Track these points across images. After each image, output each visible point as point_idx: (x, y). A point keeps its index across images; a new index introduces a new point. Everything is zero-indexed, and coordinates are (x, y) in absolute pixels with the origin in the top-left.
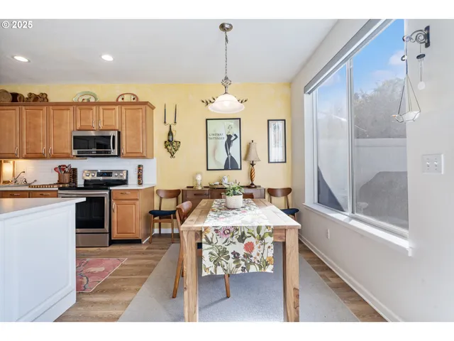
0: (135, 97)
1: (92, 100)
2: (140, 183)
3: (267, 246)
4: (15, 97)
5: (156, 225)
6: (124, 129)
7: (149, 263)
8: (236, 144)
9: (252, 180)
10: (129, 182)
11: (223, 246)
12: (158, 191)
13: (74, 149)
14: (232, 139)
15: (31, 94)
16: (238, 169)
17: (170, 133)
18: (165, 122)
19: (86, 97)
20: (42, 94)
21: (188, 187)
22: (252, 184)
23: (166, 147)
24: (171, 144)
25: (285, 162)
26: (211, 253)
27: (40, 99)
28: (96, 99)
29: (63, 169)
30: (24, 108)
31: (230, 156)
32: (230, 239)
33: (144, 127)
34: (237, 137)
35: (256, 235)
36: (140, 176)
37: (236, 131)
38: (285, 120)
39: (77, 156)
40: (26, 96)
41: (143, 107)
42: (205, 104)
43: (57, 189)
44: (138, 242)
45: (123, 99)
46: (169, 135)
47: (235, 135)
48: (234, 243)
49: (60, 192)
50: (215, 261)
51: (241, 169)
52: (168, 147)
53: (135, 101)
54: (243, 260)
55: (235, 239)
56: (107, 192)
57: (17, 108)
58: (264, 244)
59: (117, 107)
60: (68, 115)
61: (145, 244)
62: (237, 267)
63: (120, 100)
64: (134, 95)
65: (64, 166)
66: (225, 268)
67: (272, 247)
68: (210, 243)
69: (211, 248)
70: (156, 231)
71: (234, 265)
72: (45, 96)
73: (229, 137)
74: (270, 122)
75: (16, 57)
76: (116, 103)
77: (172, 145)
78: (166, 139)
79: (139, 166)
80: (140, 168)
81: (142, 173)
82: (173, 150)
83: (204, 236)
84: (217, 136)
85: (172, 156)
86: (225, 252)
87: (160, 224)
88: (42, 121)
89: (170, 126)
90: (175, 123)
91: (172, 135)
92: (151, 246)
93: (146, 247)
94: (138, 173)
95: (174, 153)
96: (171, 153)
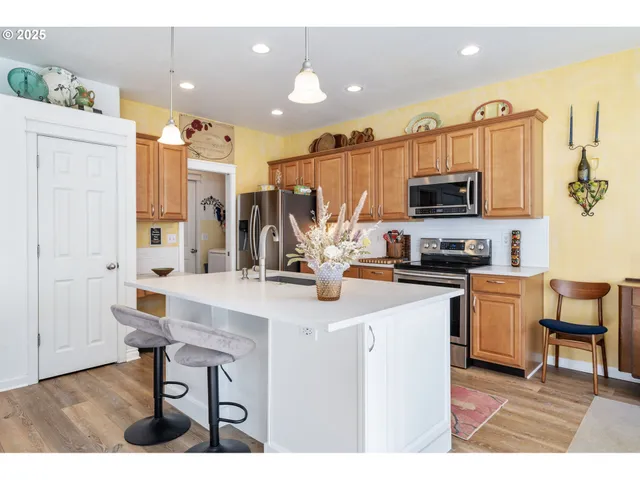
0: (506, 105)
1: (433, 126)
2: (515, 264)
4: (339, 140)
5: (551, 348)
6: (488, 166)
10: (494, 261)
12: (553, 284)
13: (411, 206)
15: (354, 132)
17: (583, 164)
18: (571, 144)
19: (423, 123)
20: (367, 130)
21: (627, 280)
23: (573, 194)
24: (585, 187)
27: (365, 138)
28: (438, 122)
29: (395, 237)
30: (349, 153)
33: (528, 160)
36: (515, 252)
39: (414, 217)
40: (349, 136)
41: (527, 121)
43: (392, 266)
44: (518, 373)
45: (482, 113)
46: (580, 168)
49: (396, 271)
52: (579, 194)
53: (505, 113)
56: (464, 278)
57: (343, 155)
59: (476, 132)
60: (402, 154)
61: (530, 380)
63: (478, 117)
64: (503, 102)
65: (396, 231)
70: (551, 361)
72: (369, 132)
75: (350, 89)
76: (473, 124)
77: (589, 188)
78: (571, 176)
79: (515, 233)
80: (515, 237)
81: (519, 245)
82: (590, 200)
85: (587, 211)
87: (557, 347)
88: (369, 169)
89: (584, 151)
90: (596, 141)
91: (588, 168)
92: (547, 389)
93: (536, 388)
94: (512, 245)
95: (591, 206)
96: (584, 206)
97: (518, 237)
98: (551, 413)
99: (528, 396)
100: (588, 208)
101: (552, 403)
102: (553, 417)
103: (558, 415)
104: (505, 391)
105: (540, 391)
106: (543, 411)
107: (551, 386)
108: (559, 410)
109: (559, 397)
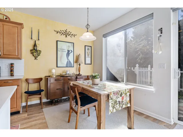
2: (12, 75)
3: (127, 97)
7: (39, 122)
8: (71, 55)
9: (79, 72)
11: (116, 99)
14: (70, 52)
16: (72, 67)
17: (35, 45)
18: (32, 38)
22: (79, 74)
23: (32, 53)
24: (35, 51)
25: (91, 64)
26: (112, 104)
31: (69, 60)
32: (118, 96)
34: (72, 52)
35: (125, 93)
36: (12, 71)
37: (71, 49)
38: (91, 47)
41: (19, 26)
42: (56, 33)
44: (18, 113)
47: (71, 51)
48: (119, 97)
50: (113, 107)
51: (74, 67)
52: (34, 53)
53: (7, 20)
54: (121, 104)
55: (119, 96)
58: (127, 96)
62: (120, 107)
64: (6, 16)
66: (116, 109)
67: (129, 97)
68: (112, 99)
69: (112, 101)
70: (24, 104)
71: (119, 107)
73: (69, 51)
74: (86, 46)
77: (37, 52)
78: (31, 48)
81: (13, 68)
82: (37, 55)
83: (110, 97)
84: (63, 50)
85: (36, 58)
86: (116, 102)
89: (35, 41)
90: (39, 40)
91: (36, 46)
92: (29, 113)
93: (26, 115)
94: (11, 68)
95: (37, 57)
96: (35, 57)
97: (13, 65)
98: (36, 120)
99: (25, 119)
100: (36, 57)
101: (34, 117)
102: (37, 121)
103: (38, 120)
104: (17, 122)
105: (28, 115)
106: (33, 121)
107: (30, 112)
108: (38, 118)
109: (34, 114)
